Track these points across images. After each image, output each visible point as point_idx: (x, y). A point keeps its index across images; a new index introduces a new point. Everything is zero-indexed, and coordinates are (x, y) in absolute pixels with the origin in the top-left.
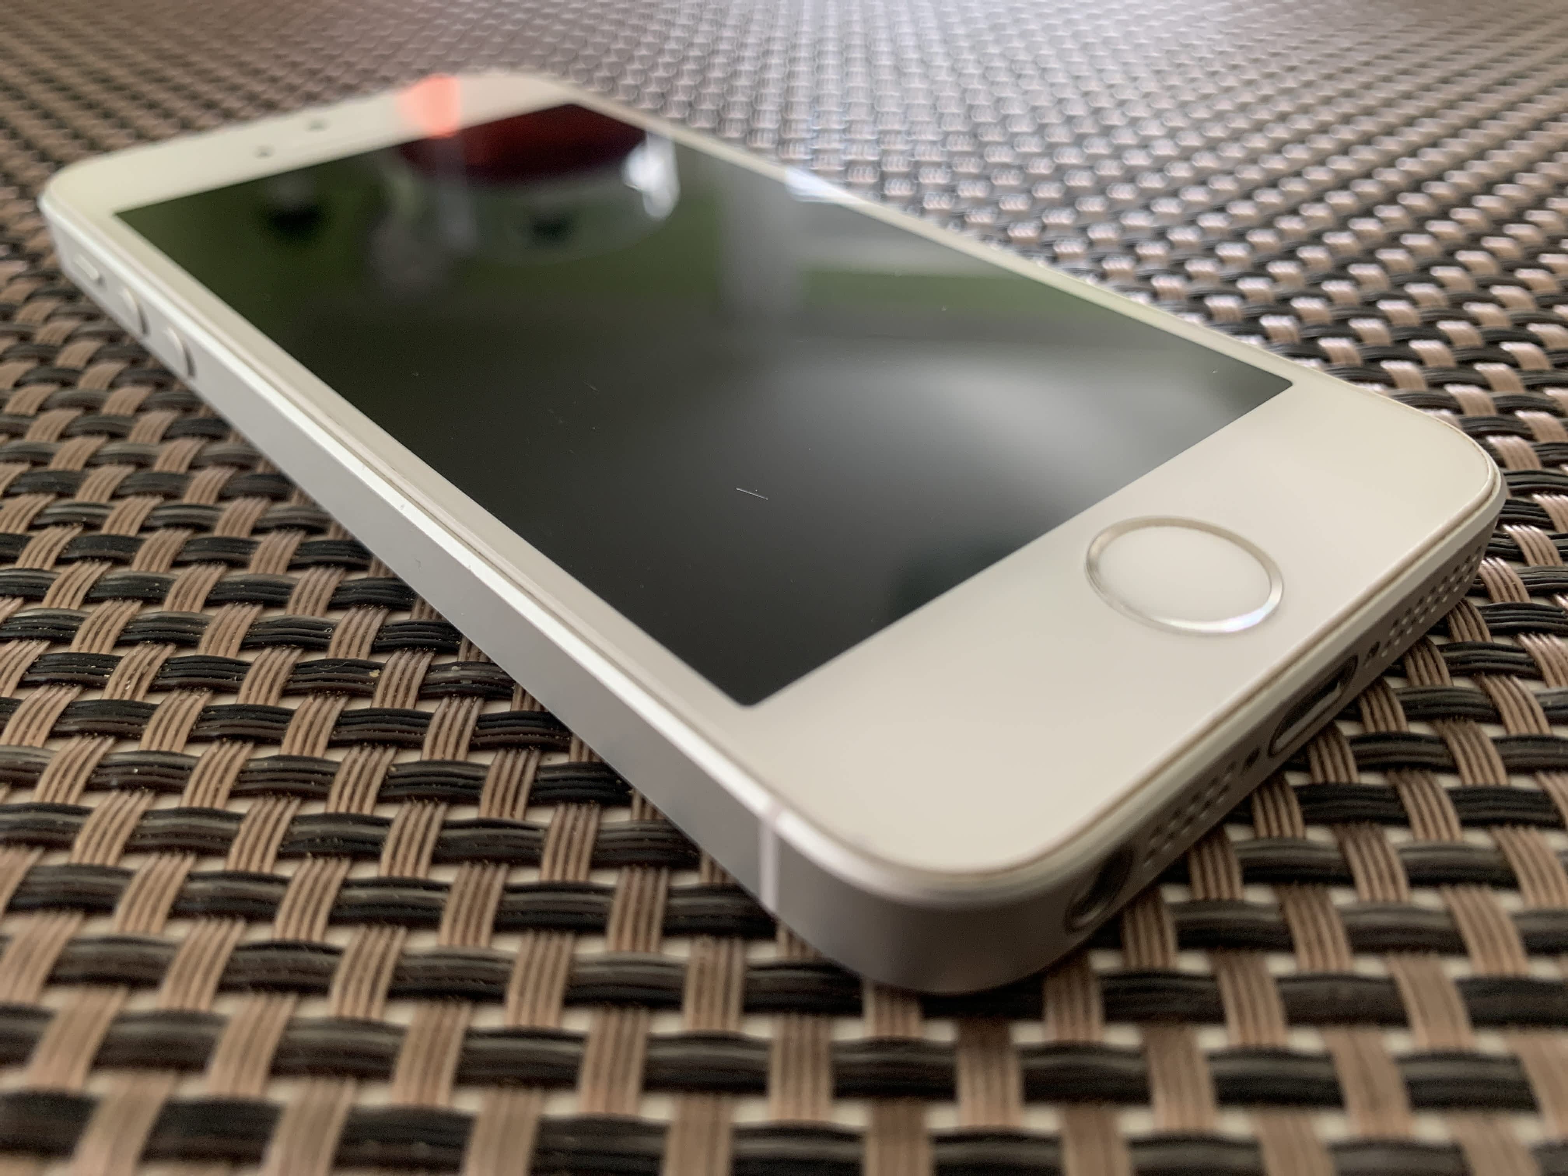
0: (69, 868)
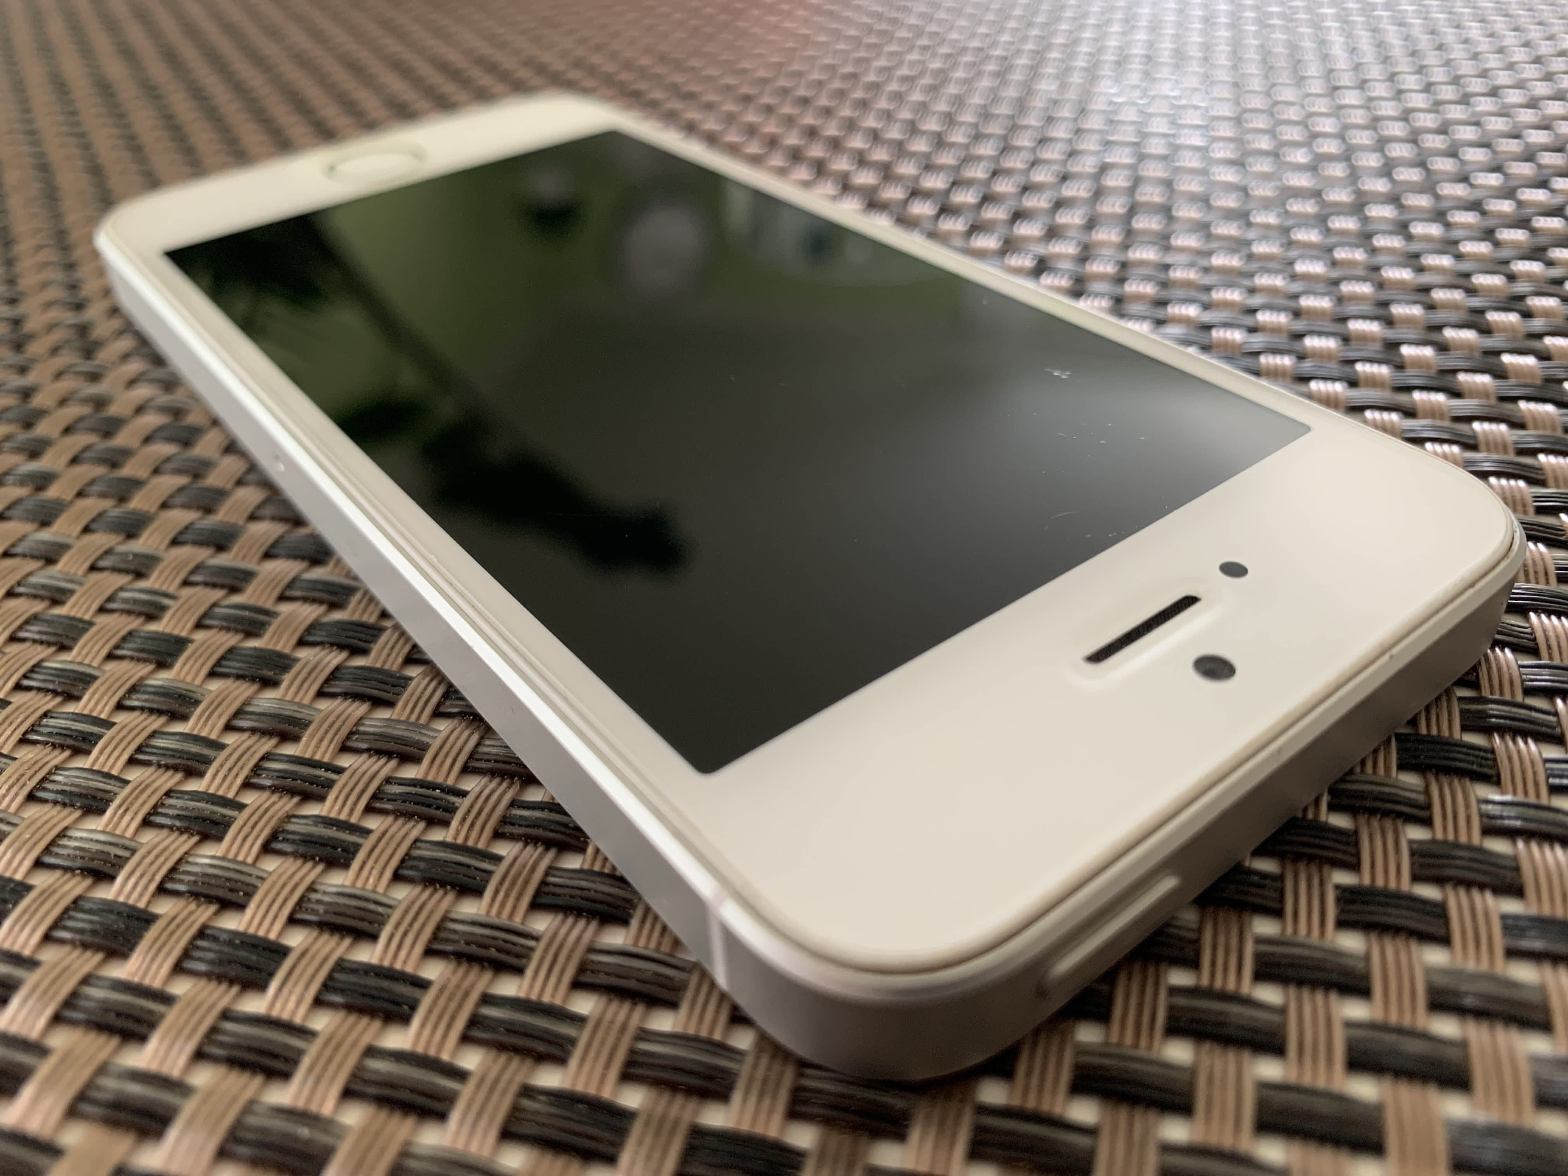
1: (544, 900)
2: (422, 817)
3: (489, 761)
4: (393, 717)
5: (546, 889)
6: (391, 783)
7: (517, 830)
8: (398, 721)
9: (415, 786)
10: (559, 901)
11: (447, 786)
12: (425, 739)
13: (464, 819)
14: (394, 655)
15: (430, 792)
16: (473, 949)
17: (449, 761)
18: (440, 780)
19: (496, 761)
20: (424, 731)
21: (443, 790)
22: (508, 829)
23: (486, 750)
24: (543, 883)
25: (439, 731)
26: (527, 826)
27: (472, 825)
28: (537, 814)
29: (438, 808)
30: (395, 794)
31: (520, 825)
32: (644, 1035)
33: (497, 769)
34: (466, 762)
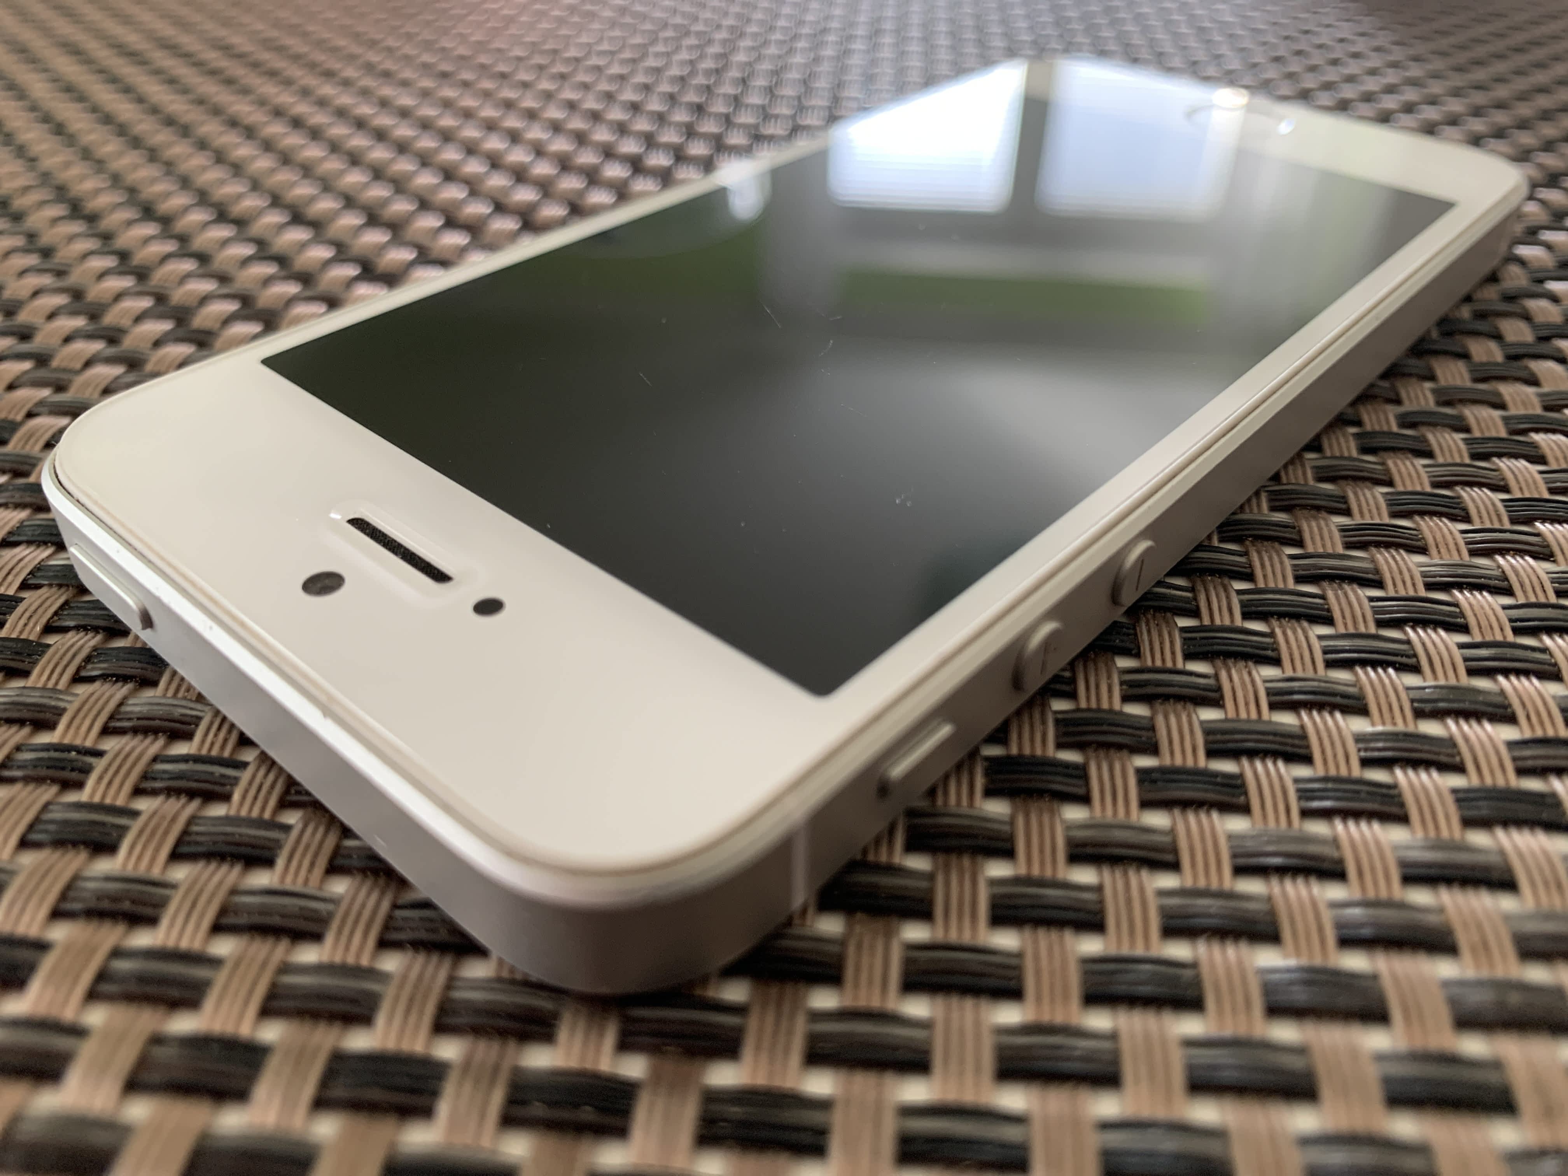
0: (227, 820)
1: (185, 849)
2: (54, 781)
3: (130, 719)
4: (27, 685)
5: (187, 838)
6: (22, 751)
7: (158, 785)
8: (33, 688)
9: (48, 750)
10: (200, 849)
11: (84, 747)
12: (62, 704)
13: (100, 778)
14: (31, 624)
15: (65, 755)
16: (106, 905)
17: (87, 723)
18: (78, 742)
19: (138, 719)
20: (61, 697)
21: (79, 752)
22: (149, 785)
23: (128, 709)
24: (185, 832)
25: (77, 695)
26: (170, 779)
27: (110, 783)
28: (182, 767)
29: (73, 770)
30: (26, 761)
31: (162, 779)
32: (285, 968)
33: (140, 726)
34: (107, 723)
